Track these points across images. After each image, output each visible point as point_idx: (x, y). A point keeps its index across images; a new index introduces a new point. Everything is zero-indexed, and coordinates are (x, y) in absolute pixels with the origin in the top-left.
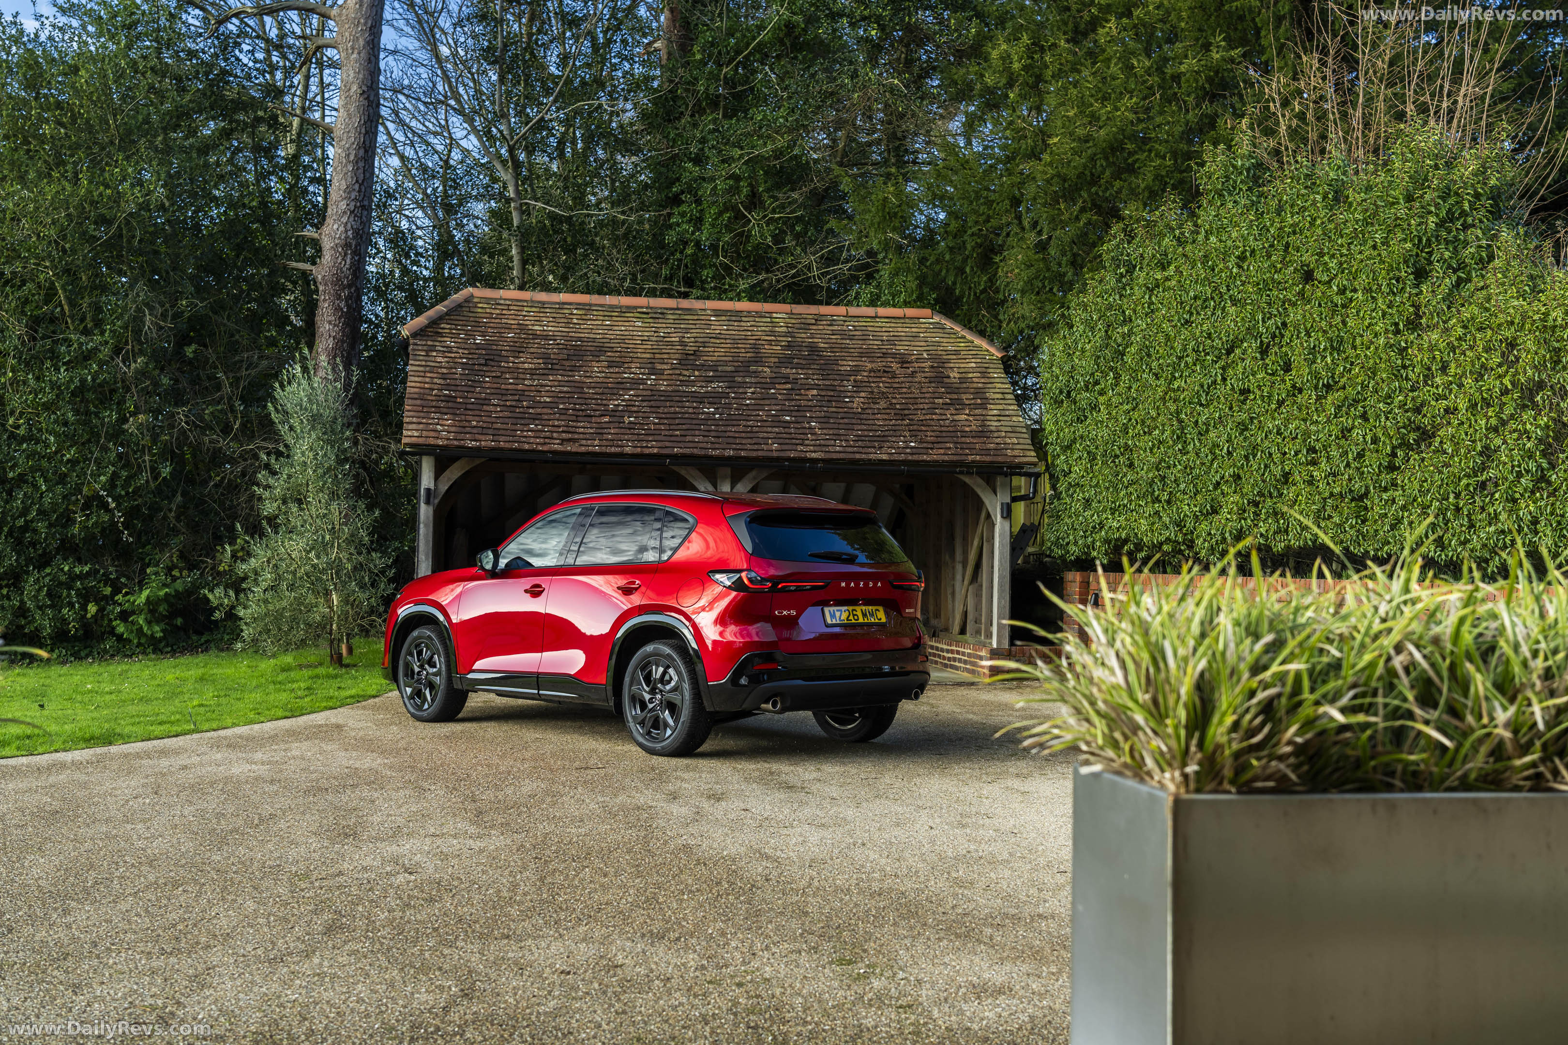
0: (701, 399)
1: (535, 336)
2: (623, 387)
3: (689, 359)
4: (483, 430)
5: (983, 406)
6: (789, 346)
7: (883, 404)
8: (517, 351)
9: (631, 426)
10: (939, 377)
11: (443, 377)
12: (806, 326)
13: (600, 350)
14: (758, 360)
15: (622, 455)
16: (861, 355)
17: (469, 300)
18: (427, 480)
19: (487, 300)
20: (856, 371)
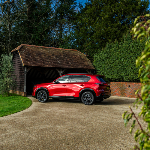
0: (57, 60)
1: (34, 51)
2: (47, 58)
3: (53, 55)
4: (33, 64)
5: (87, 62)
6: (63, 54)
7: (77, 61)
8: (33, 53)
9: (50, 63)
10: (81, 58)
11: (25, 56)
12: (64, 51)
13: (42, 53)
14: (61, 55)
15: (51, 67)
16: (72, 55)
17: (23, 46)
18: (26, 70)
19: (26, 46)
20: (72, 57)
